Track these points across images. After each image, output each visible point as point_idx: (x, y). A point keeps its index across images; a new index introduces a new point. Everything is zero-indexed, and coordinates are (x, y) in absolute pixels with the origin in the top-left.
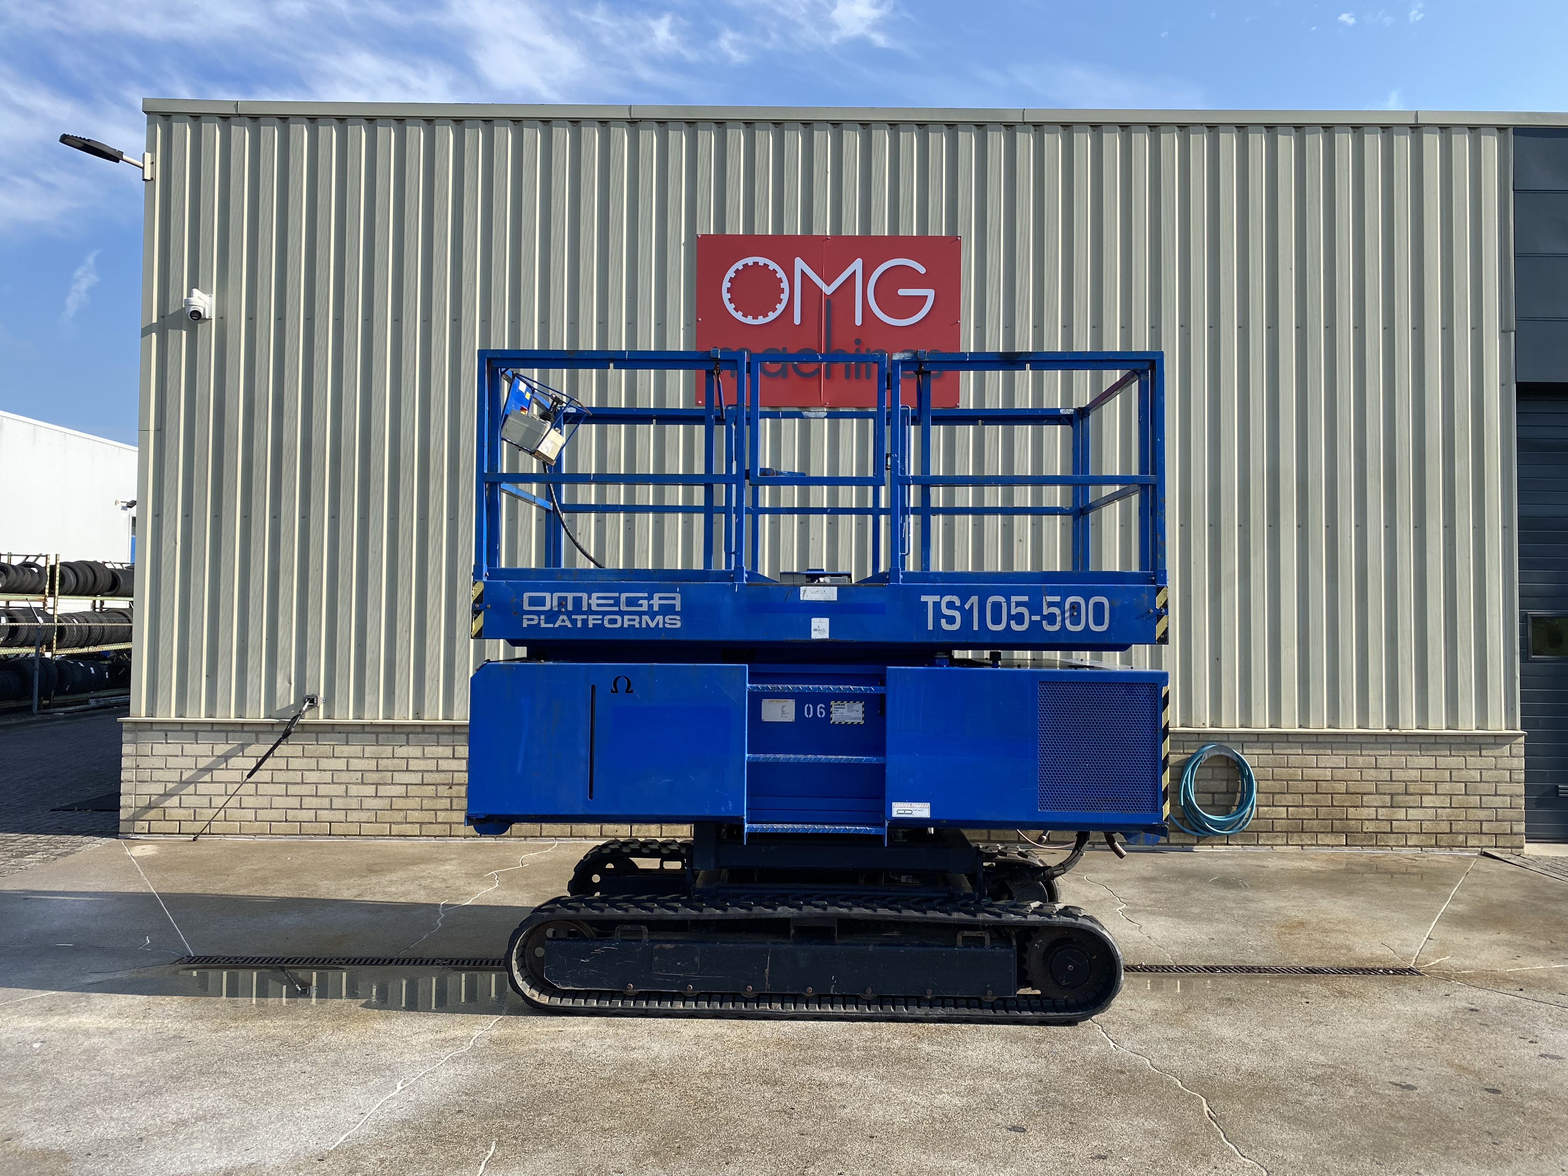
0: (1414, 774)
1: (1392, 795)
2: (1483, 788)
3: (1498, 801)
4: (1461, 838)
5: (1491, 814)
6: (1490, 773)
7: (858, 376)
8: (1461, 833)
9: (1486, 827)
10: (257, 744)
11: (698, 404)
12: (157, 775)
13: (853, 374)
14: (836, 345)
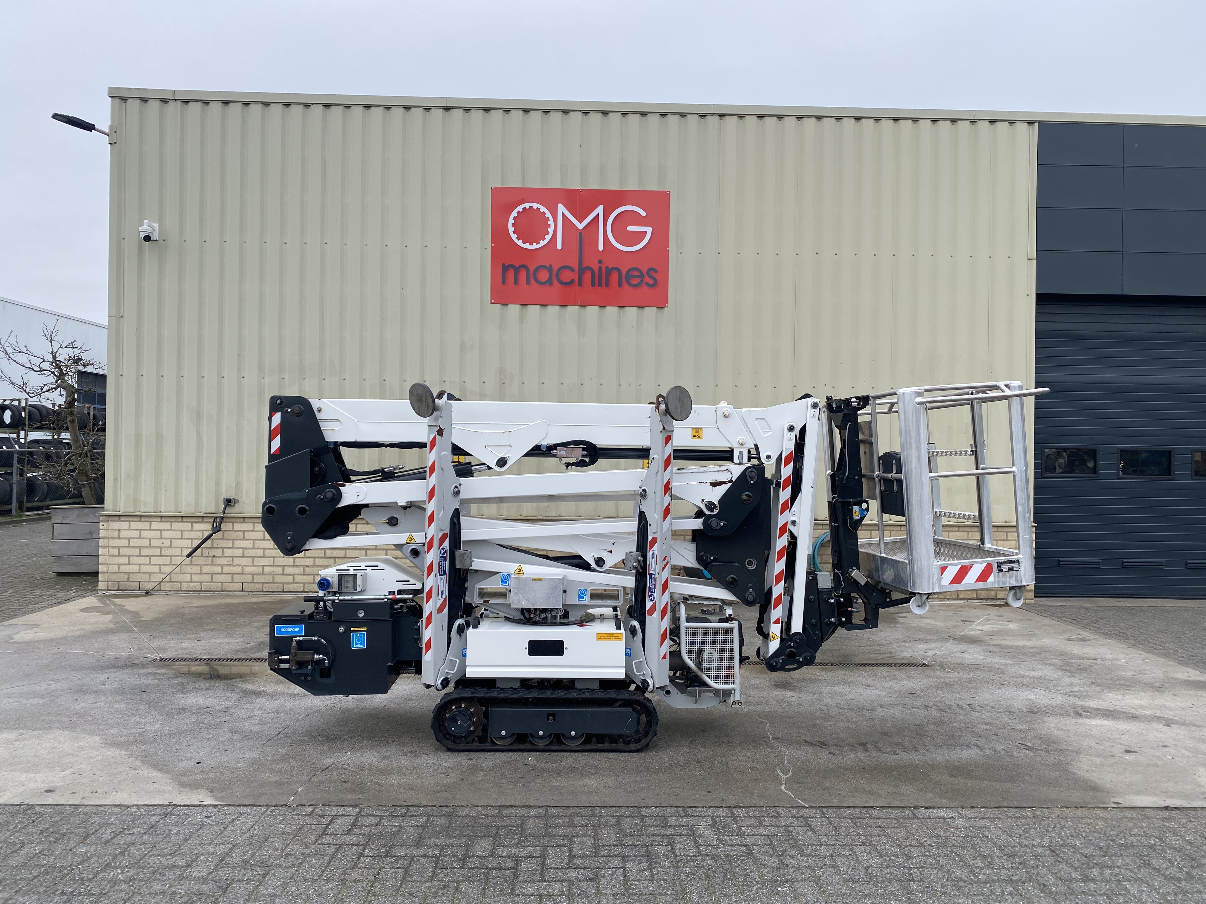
7: (600, 285)
10: (192, 530)
11: (492, 303)
12: (123, 551)
13: (597, 284)
14: (586, 264)
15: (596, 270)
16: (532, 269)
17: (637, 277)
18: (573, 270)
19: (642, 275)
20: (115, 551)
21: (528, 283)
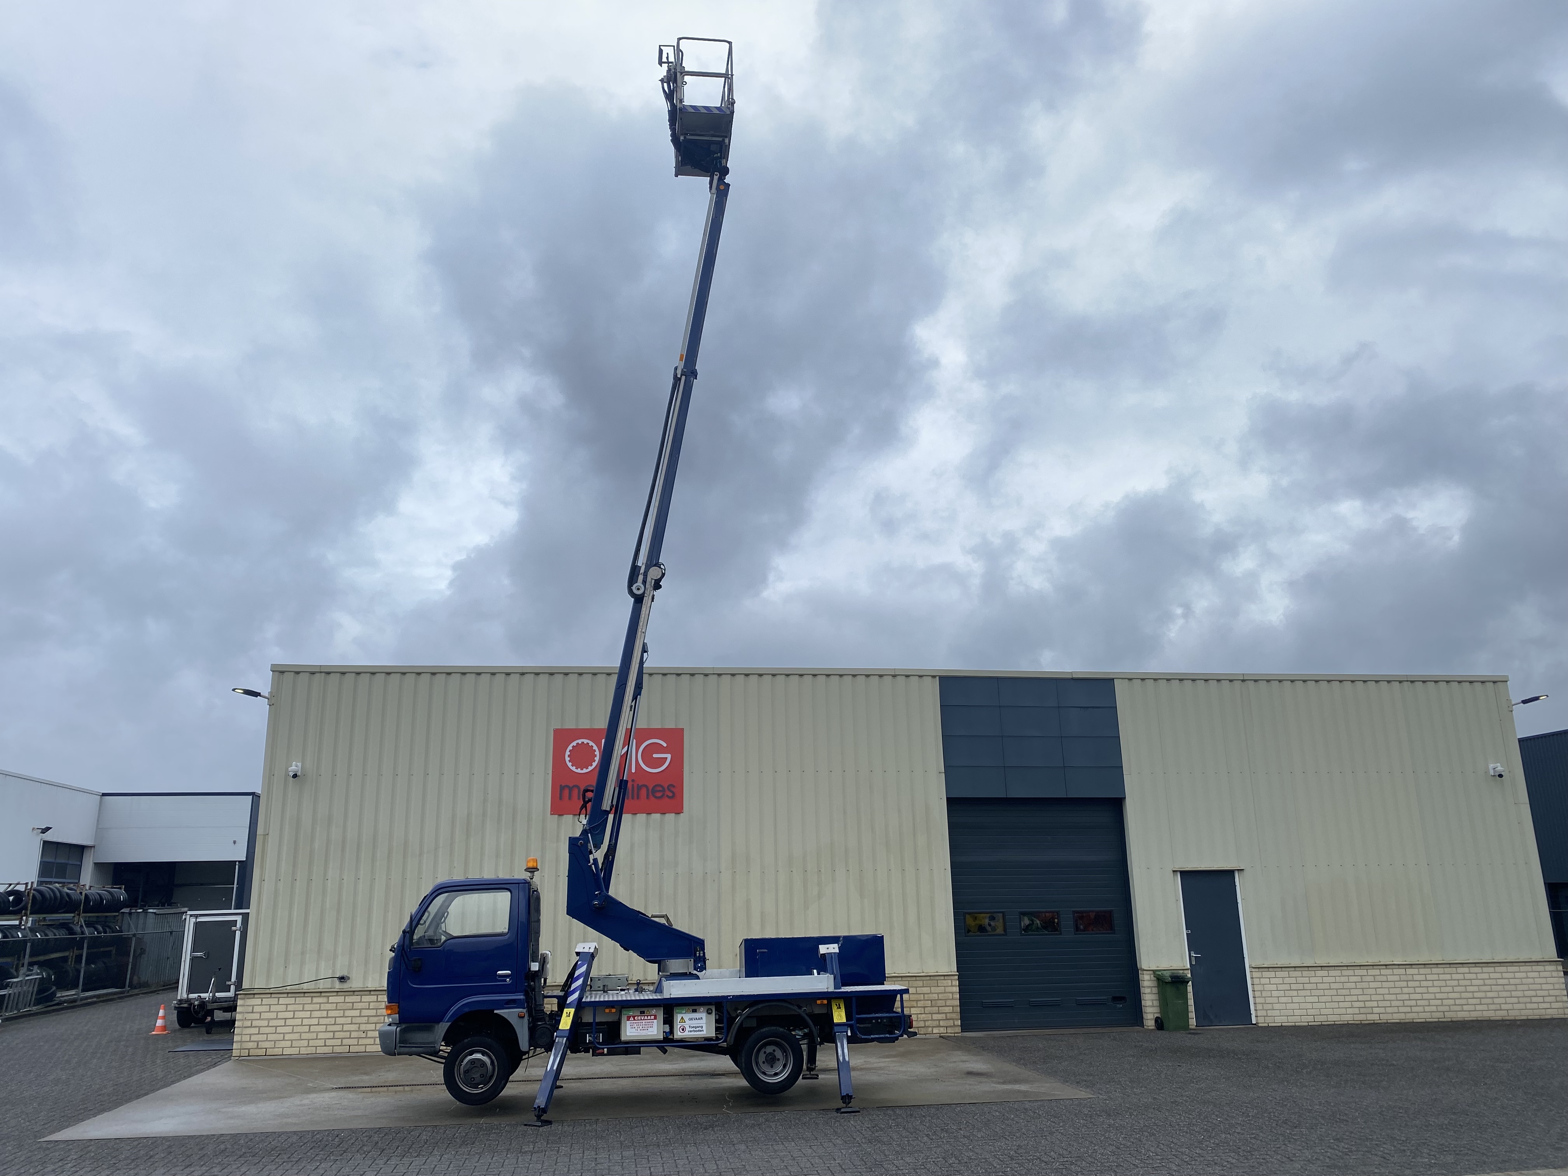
2: (940, 1003)
3: (947, 1009)
4: (930, 1029)
5: (943, 1016)
6: (942, 995)
8: (930, 1027)
9: (942, 1023)
10: (311, 1003)
12: (255, 1023)
13: (631, 797)
16: (582, 789)
17: (660, 791)
19: (663, 790)
20: (248, 1023)
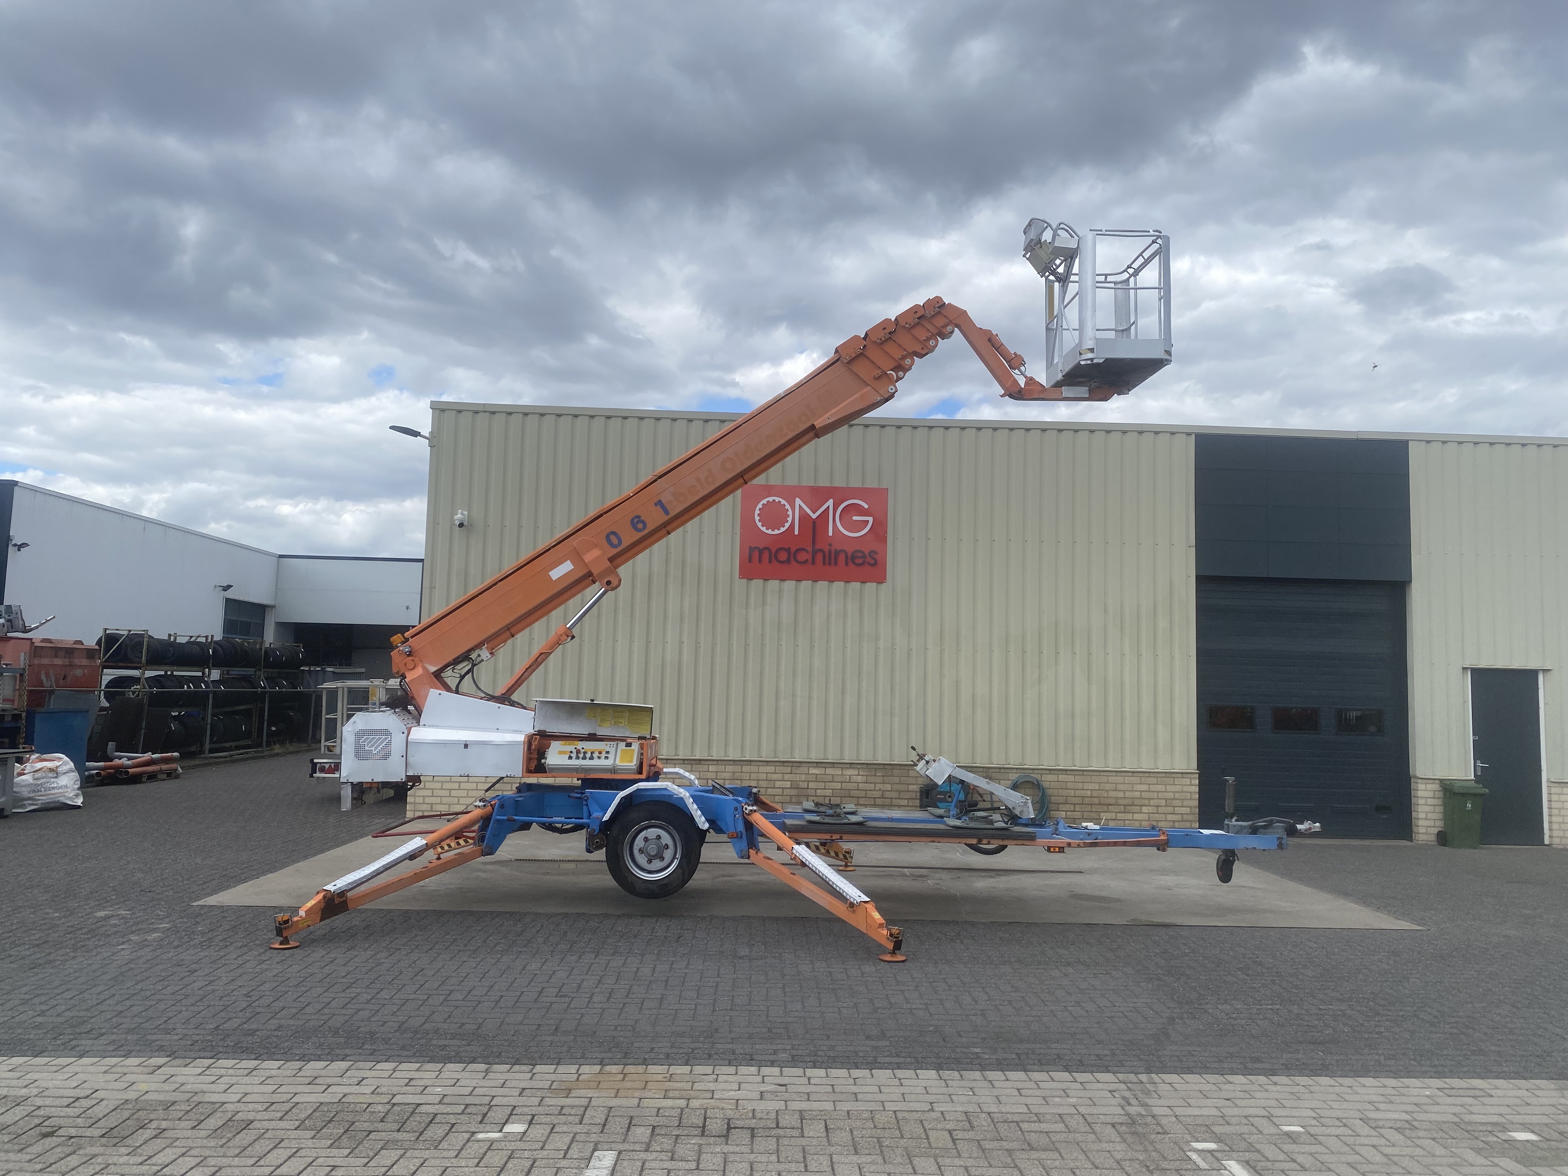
0: (1137, 794)
1: (1125, 806)
3: (1183, 810)
5: (1179, 817)
6: (1180, 795)
7: (830, 564)
9: (1177, 825)
11: (740, 578)
12: (428, 785)
13: (827, 563)
14: (818, 547)
15: (827, 551)
16: (773, 551)
17: (860, 557)
18: (807, 552)
19: (864, 557)
20: (421, 785)
21: (770, 562)
